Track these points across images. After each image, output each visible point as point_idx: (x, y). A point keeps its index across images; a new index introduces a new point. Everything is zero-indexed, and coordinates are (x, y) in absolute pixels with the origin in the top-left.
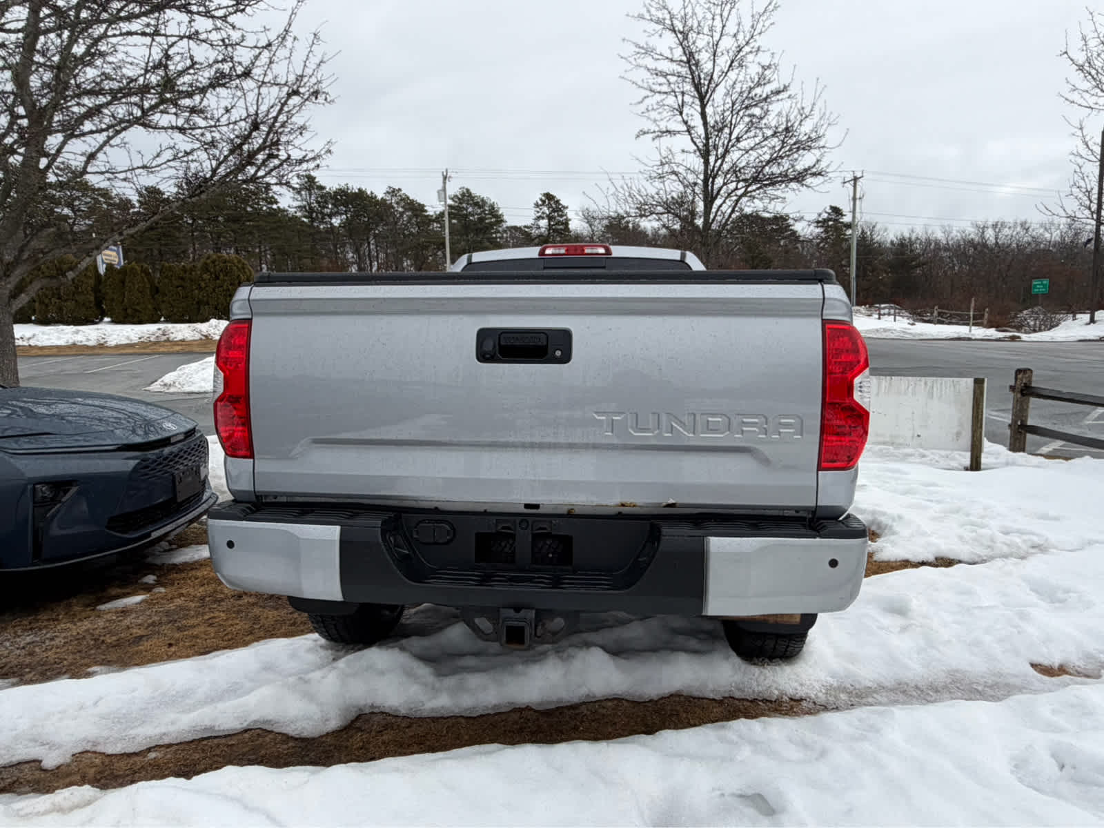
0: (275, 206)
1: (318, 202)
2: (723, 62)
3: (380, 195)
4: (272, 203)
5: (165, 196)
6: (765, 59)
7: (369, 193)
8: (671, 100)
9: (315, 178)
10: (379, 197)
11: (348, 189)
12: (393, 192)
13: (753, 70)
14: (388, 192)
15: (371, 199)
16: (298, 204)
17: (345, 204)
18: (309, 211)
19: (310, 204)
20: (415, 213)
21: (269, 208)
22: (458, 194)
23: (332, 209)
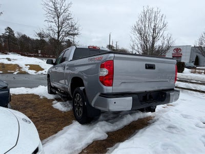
2: (62, 11)
6: (69, 12)
8: (52, 15)
13: (67, 14)
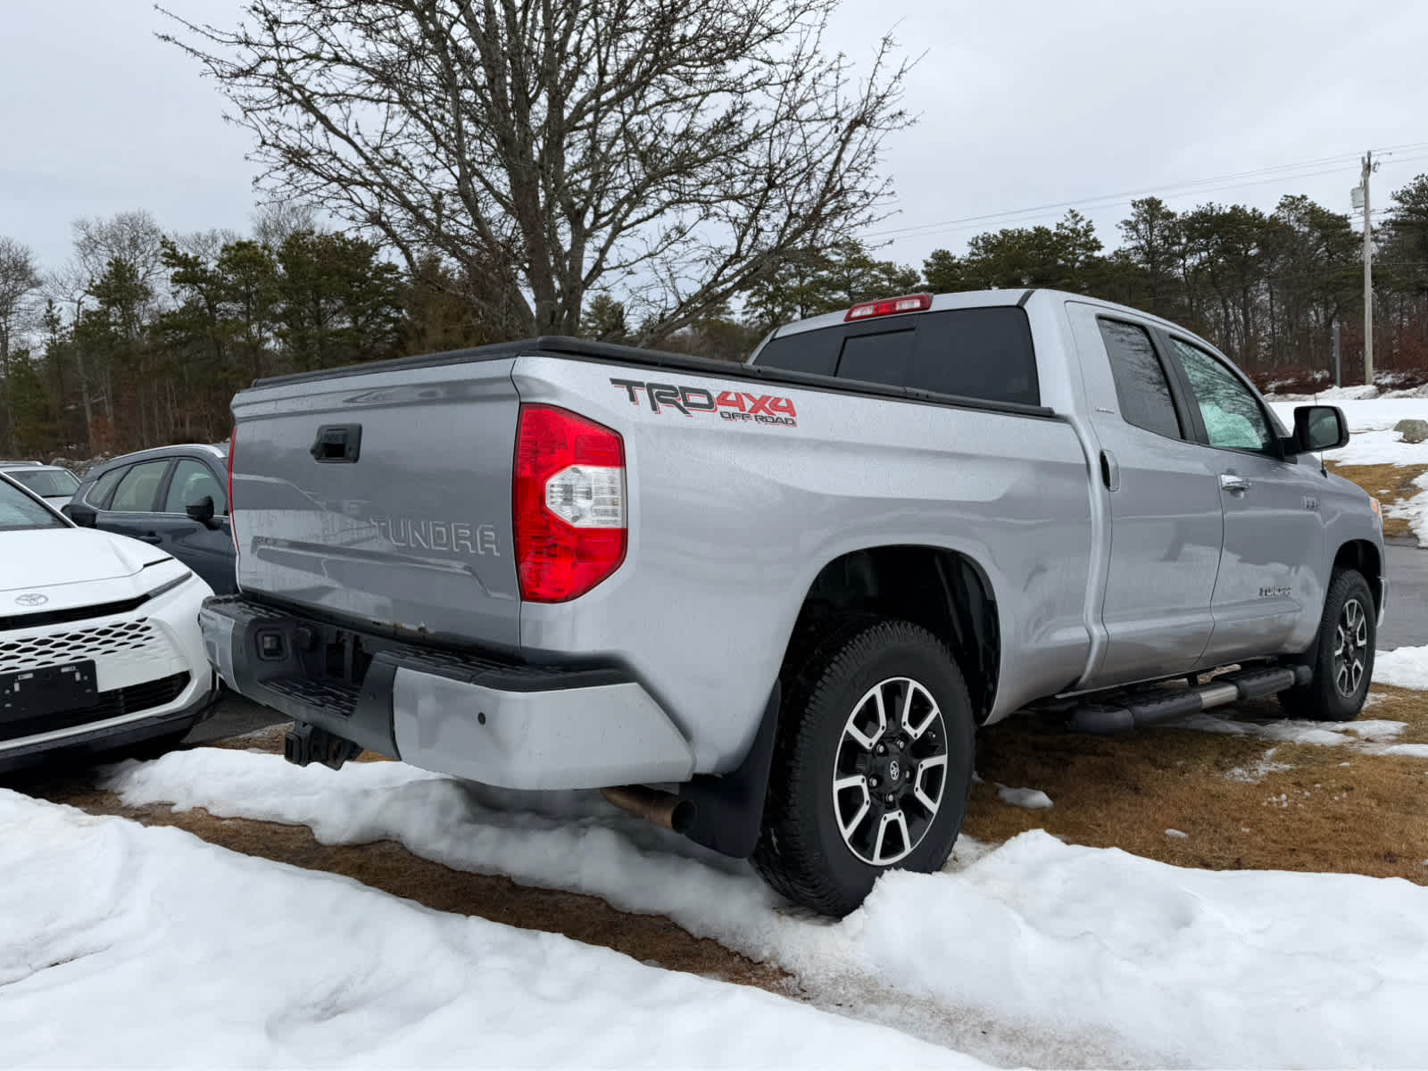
0: (1097, 254)
1: (1165, 238)
3: (1268, 210)
4: (1093, 249)
5: (956, 261)
7: (1249, 211)
9: (1160, 202)
10: (1267, 215)
11: (1212, 210)
12: (1292, 203)
14: (1282, 205)
15: (1255, 220)
16: (1134, 243)
17: (1207, 235)
18: (1151, 254)
19: (1149, 243)
20: (1325, 232)
21: (1087, 257)
22: (1411, 188)
23: (1186, 245)
